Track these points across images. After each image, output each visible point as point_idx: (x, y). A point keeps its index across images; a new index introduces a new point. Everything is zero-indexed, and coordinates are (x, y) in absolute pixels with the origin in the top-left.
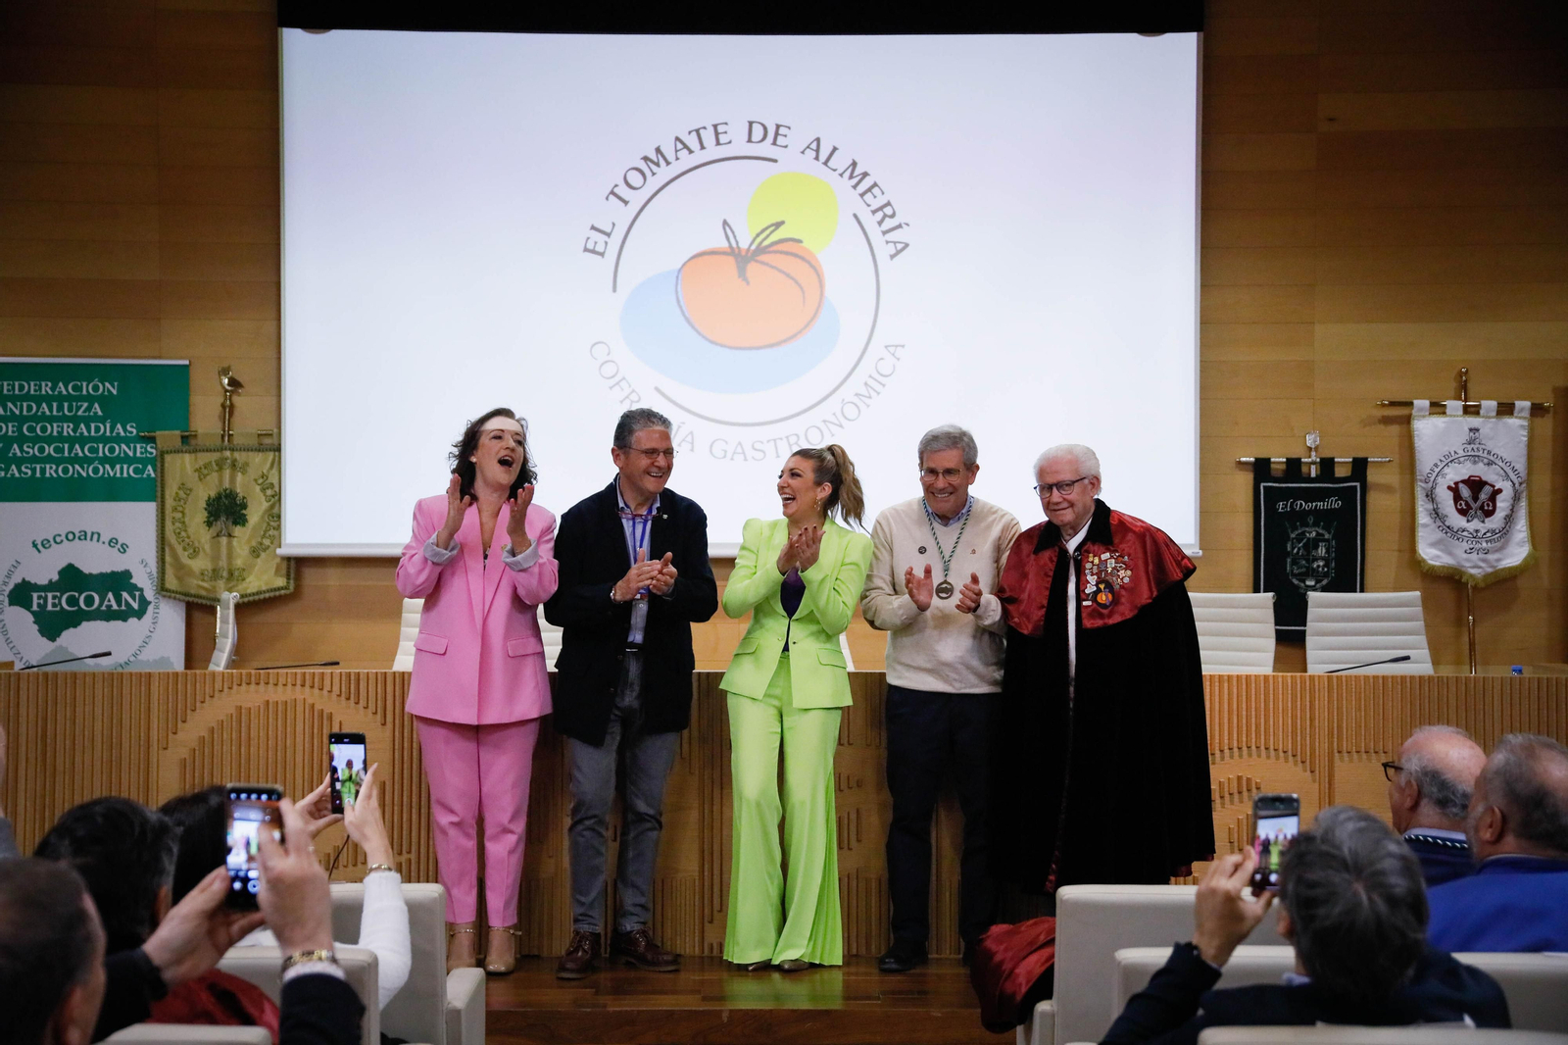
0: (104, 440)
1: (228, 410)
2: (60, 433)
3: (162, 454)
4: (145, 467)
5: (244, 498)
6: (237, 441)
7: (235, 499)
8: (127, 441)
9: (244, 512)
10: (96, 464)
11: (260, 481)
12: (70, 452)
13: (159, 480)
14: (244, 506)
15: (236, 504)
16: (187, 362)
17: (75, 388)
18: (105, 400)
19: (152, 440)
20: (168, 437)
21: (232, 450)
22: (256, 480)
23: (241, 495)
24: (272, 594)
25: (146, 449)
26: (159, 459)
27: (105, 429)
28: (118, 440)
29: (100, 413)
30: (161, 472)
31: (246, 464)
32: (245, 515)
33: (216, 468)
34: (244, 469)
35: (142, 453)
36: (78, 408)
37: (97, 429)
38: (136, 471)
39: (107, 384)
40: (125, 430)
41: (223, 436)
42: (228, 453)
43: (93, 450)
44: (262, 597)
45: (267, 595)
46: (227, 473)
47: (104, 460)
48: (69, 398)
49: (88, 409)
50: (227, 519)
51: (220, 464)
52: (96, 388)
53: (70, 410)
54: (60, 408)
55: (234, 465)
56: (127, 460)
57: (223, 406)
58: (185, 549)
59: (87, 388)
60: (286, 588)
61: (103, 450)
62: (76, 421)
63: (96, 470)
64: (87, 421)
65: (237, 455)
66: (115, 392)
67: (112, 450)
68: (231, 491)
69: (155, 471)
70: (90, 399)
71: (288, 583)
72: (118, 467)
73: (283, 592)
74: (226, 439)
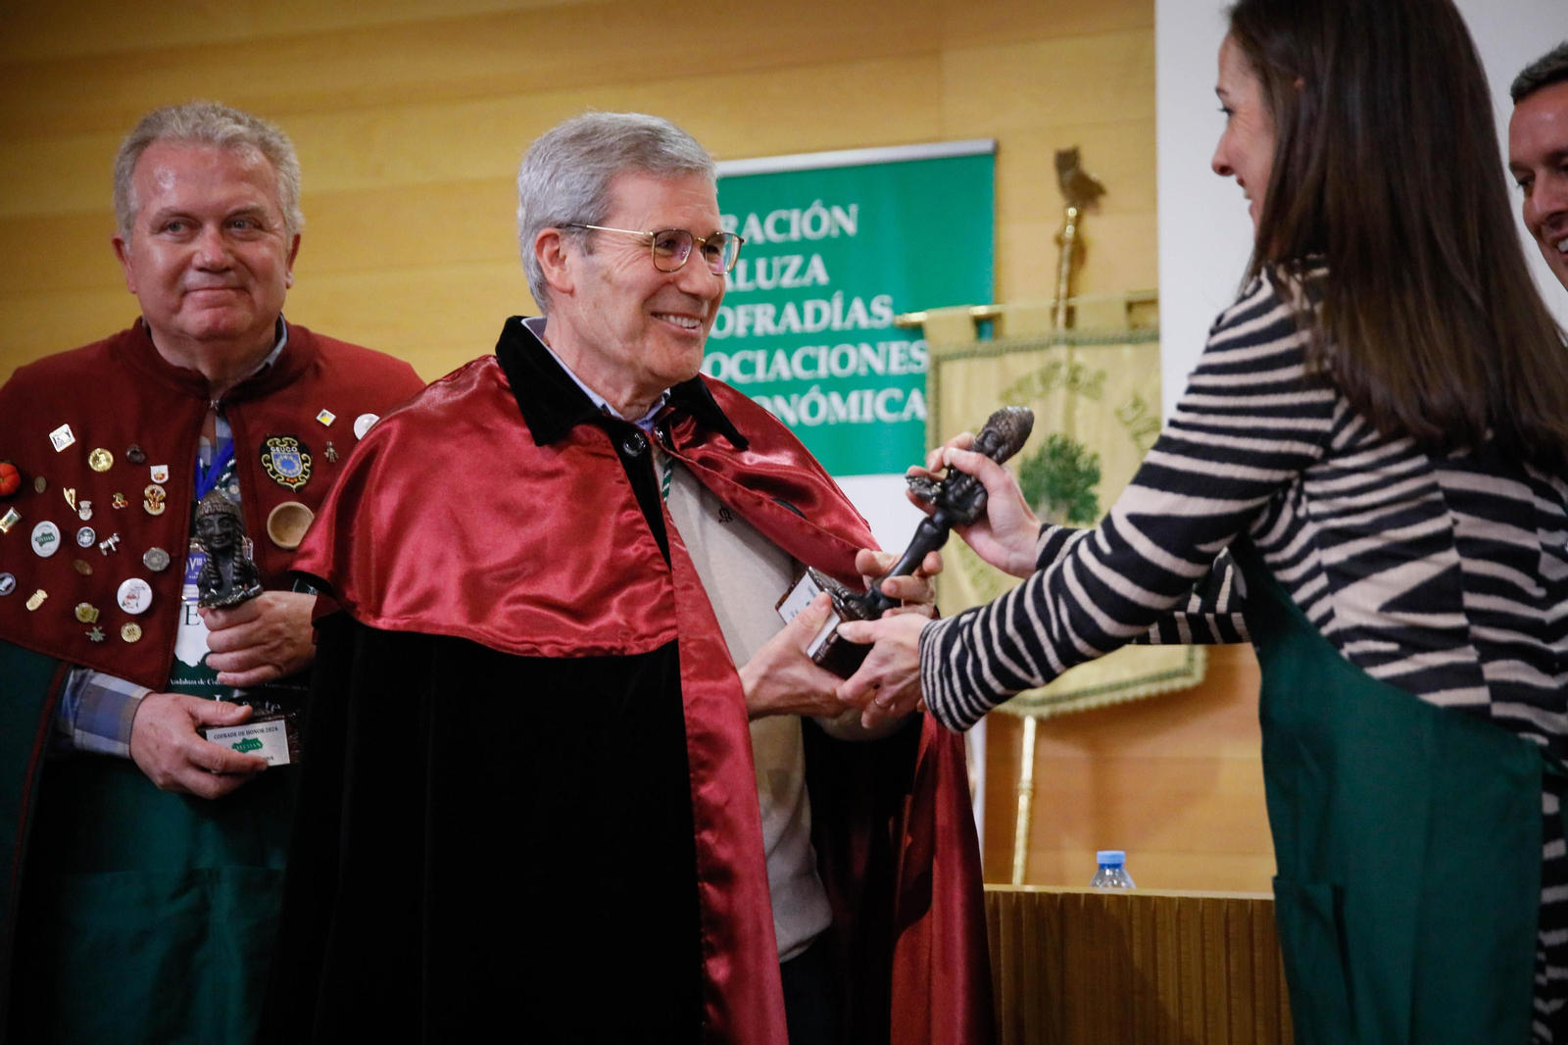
0: (829, 338)
1: (1077, 252)
2: (750, 328)
3: (937, 363)
4: (907, 395)
5: (1095, 457)
6: (1083, 321)
7: (1073, 460)
8: (872, 337)
9: (1094, 490)
10: (814, 393)
11: (1130, 415)
12: (768, 369)
13: (931, 422)
14: (1093, 477)
15: (1076, 470)
16: (985, 146)
17: (782, 226)
18: (832, 248)
19: (916, 332)
20: (948, 323)
21: (1072, 343)
22: (1119, 413)
23: (1088, 451)
24: (1153, 689)
25: (908, 352)
26: (931, 375)
27: (832, 313)
28: (856, 336)
29: (823, 278)
30: (936, 404)
31: (1101, 376)
32: (1093, 498)
33: (1038, 388)
34: (1094, 389)
35: (901, 364)
36: (784, 269)
37: (818, 315)
38: (892, 406)
39: (838, 212)
40: (870, 313)
41: (1054, 311)
42: (1060, 353)
43: (810, 363)
44: (1130, 694)
45: (1142, 691)
46: (1060, 393)
47: (831, 385)
48: (769, 250)
49: (802, 271)
50: (1053, 507)
51: (1046, 378)
52: (816, 223)
53: (769, 276)
54: (751, 274)
55: (1073, 381)
56: (872, 381)
57: (1059, 241)
58: (974, 582)
59: (800, 224)
60: (1185, 673)
61: (827, 361)
62: (778, 298)
63: (814, 409)
64: (798, 296)
65: (1081, 356)
66: (851, 227)
67: (844, 360)
68: (1065, 445)
69: (925, 401)
70: (805, 248)
71: (1191, 660)
72: (854, 397)
73: (1178, 683)
74: (1061, 317)
